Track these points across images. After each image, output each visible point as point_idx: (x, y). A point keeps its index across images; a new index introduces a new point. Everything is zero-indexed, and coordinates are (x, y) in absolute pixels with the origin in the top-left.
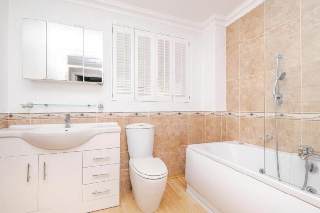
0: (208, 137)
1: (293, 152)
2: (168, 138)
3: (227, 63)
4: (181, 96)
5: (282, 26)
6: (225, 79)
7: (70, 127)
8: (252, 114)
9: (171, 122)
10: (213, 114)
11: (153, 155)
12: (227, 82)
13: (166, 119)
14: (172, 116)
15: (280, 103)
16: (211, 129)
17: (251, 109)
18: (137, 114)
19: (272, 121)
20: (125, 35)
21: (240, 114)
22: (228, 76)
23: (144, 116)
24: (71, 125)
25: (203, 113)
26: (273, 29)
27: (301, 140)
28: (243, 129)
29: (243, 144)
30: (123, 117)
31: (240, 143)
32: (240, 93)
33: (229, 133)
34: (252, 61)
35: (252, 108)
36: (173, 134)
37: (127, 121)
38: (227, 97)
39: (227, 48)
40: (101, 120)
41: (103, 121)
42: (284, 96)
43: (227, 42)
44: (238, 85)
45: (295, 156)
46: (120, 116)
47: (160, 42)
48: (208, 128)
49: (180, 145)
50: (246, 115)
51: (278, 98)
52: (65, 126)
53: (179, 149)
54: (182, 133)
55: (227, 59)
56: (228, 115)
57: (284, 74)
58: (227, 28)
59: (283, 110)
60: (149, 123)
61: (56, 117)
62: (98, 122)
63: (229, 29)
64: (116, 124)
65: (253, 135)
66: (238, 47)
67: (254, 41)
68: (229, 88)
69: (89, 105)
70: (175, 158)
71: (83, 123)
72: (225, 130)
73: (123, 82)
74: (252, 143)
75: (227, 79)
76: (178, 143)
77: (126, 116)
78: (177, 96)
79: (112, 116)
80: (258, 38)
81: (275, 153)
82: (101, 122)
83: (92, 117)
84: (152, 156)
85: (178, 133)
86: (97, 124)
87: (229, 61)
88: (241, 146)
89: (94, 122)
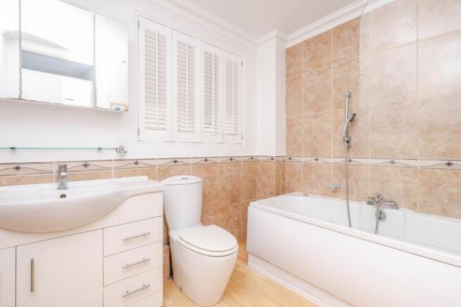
0: (266, 190)
1: (361, 200)
2: (217, 195)
3: (288, 95)
4: (232, 134)
5: (351, 60)
6: (285, 114)
7: (66, 188)
8: (317, 160)
9: (221, 172)
10: (272, 159)
11: (201, 221)
12: (287, 119)
13: (216, 168)
14: (222, 163)
15: (349, 147)
16: (269, 178)
17: (315, 154)
18: (175, 162)
19: (339, 167)
20: (159, 35)
21: (302, 159)
22: (288, 111)
23: (186, 164)
24: (69, 184)
25: (258, 158)
26: (342, 62)
27: (368, 187)
28: (307, 178)
29: (307, 195)
30: (155, 166)
31: (304, 195)
32: (303, 133)
33: (289, 183)
34: (318, 96)
35: (317, 152)
36: (224, 188)
37: (162, 173)
38: (287, 138)
39: (288, 76)
40: (120, 173)
41: (123, 174)
42: (352, 139)
43: (288, 68)
44: (301, 124)
45: (364, 205)
46: (151, 166)
47: (208, 56)
48: (264, 178)
49: (231, 203)
50: (310, 160)
51: (348, 142)
52: (57, 187)
53: (230, 209)
54: (234, 186)
55: (286, 89)
56: (289, 160)
57: (355, 115)
58: (287, 50)
59: (351, 155)
60: (193, 175)
61: (36, 171)
62: (115, 177)
63: (291, 53)
64: (145, 178)
65: (318, 184)
66: (300, 77)
67: (319, 73)
68: (290, 126)
69: (100, 149)
70: (225, 222)
71: (89, 179)
72: (284, 179)
73: (155, 111)
74: (317, 194)
75: (287, 116)
76: (229, 201)
77: (159, 166)
78: (228, 134)
79: (138, 165)
80: (325, 69)
81: (346, 203)
82: (120, 177)
83: (105, 168)
84: (200, 223)
85: (229, 187)
86: (113, 179)
87: (289, 93)
88: (306, 198)
89: (107, 176)
